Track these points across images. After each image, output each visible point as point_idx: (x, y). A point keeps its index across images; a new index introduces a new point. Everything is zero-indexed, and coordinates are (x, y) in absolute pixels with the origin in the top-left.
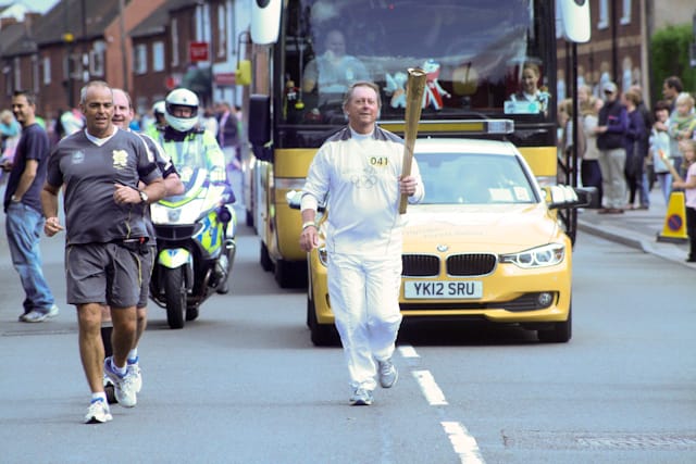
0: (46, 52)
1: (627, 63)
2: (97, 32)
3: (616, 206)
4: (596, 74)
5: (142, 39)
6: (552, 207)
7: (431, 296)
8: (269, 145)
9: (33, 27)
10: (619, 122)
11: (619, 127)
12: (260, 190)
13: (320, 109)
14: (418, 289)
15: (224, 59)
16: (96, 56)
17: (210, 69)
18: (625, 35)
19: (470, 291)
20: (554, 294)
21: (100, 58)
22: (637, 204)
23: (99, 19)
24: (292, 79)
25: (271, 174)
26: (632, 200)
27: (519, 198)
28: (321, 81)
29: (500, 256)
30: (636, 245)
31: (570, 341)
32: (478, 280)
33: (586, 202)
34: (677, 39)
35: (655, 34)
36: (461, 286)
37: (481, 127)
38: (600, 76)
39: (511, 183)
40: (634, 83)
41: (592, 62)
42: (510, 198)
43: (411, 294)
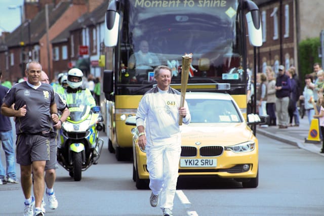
0: (12, 51)
1: (287, 56)
2: (36, 41)
3: (284, 125)
4: (272, 61)
5: (57, 44)
6: (249, 124)
7: (193, 166)
8: (113, 93)
9: (6, 39)
10: (287, 84)
11: (287, 87)
12: (108, 115)
13: (137, 77)
14: (186, 163)
15: (96, 54)
16: (35, 52)
17: (89, 59)
18: (286, 43)
19: (211, 163)
20: (250, 165)
21: (37, 53)
22: (293, 124)
23: (37, 35)
24: (123, 63)
25: (114, 107)
26: (291, 122)
27: (233, 120)
28: (137, 64)
29: (225, 147)
30: (295, 144)
31: (258, 187)
32: (215, 158)
33: (264, 122)
34: (312, 45)
35: (301, 42)
36: (207, 161)
37: (215, 87)
38: (274, 63)
39: (229, 113)
40: (291, 65)
41: (270, 56)
42: (230, 120)
43: (184, 165)
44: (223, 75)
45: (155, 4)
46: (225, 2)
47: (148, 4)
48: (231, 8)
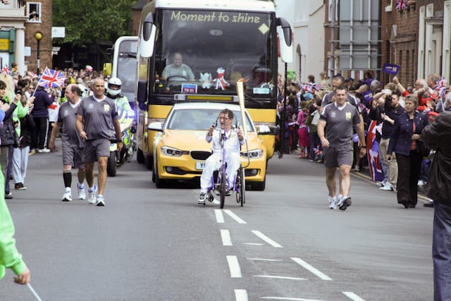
44: (254, 89)
45: (190, 18)
46: (259, 18)
47: (184, 17)
48: (264, 25)
